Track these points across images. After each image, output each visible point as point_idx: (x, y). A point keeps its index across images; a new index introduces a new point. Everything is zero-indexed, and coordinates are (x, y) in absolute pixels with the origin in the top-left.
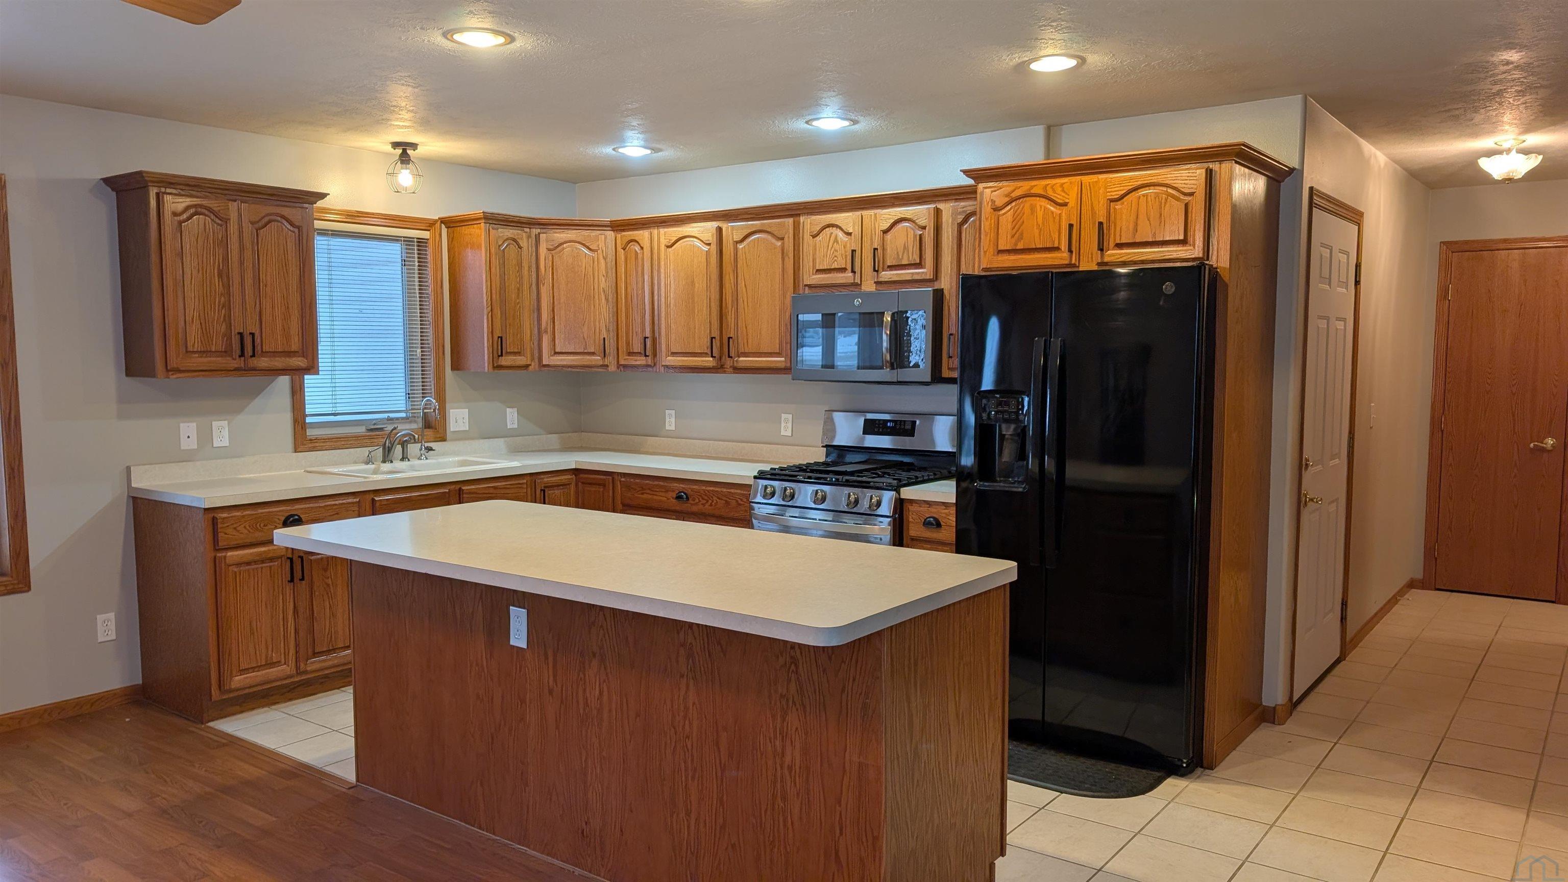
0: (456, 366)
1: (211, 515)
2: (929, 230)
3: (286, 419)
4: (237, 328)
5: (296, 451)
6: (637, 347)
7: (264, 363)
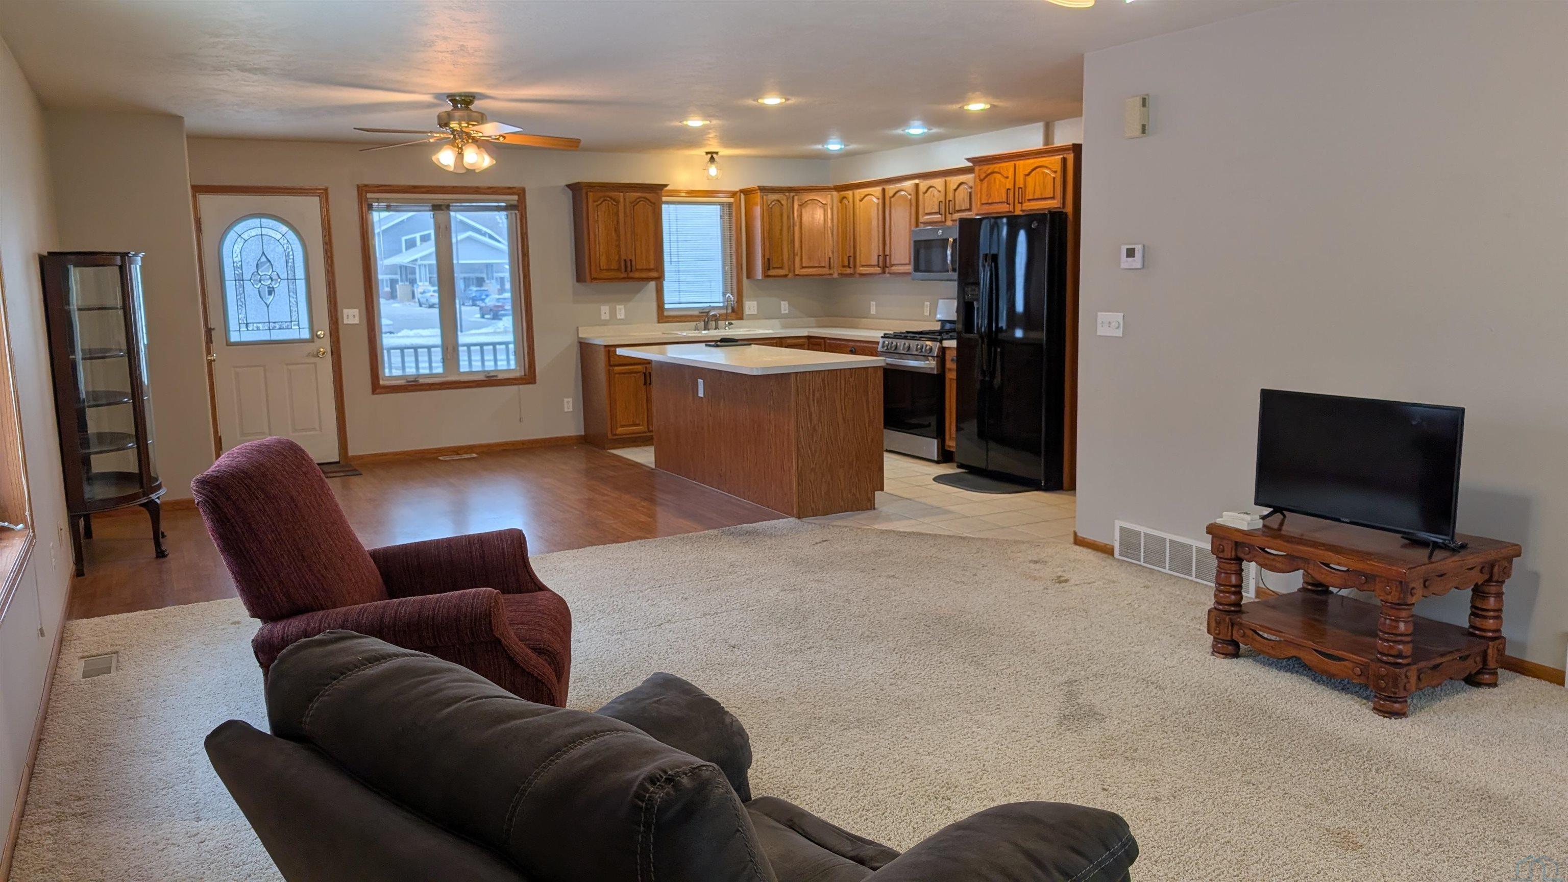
0: (748, 277)
1: (607, 349)
3: (654, 305)
4: (623, 257)
5: (659, 322)
6: (846, 262)
7: (637, 275)
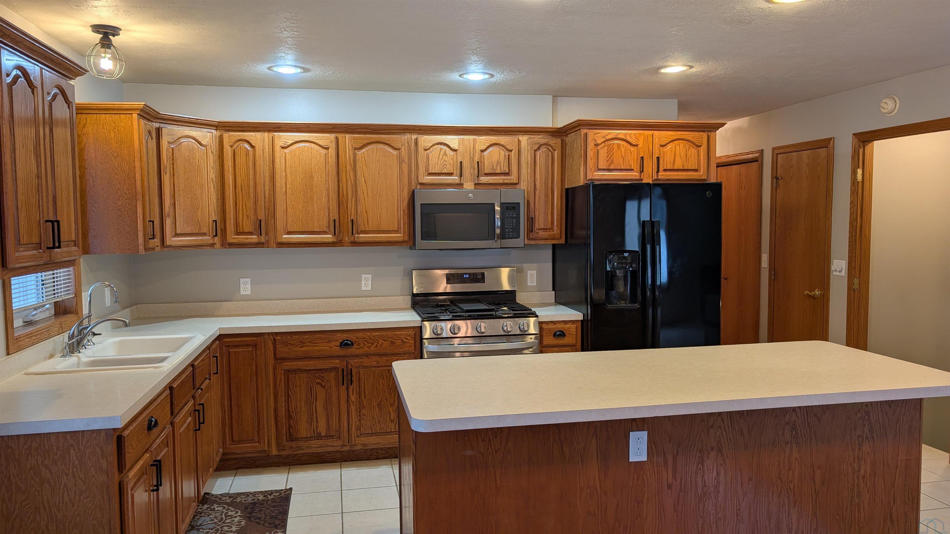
0: (84, 250)
1: (117, 435)
2: (515, 152)
5: (8, 354)
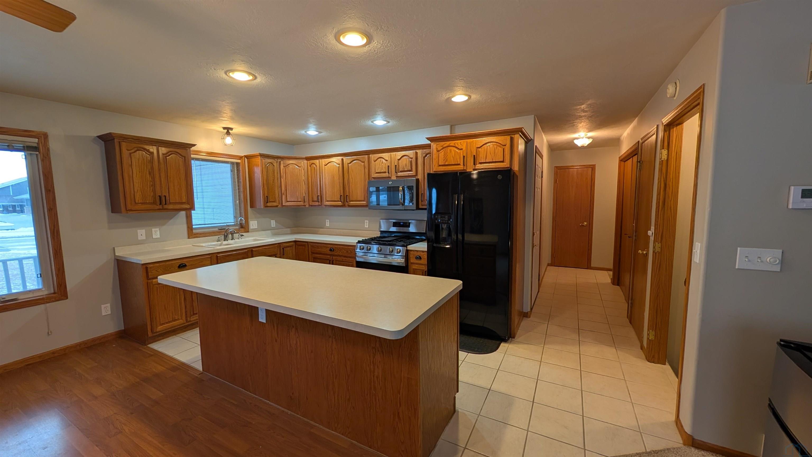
0: (252, 206)
1: (145, 266)
2: (414, 159)
3: (184, 227)
4: (158, 193)
5: (189, 238)
6: (315, 199)
7: (171, 207)
